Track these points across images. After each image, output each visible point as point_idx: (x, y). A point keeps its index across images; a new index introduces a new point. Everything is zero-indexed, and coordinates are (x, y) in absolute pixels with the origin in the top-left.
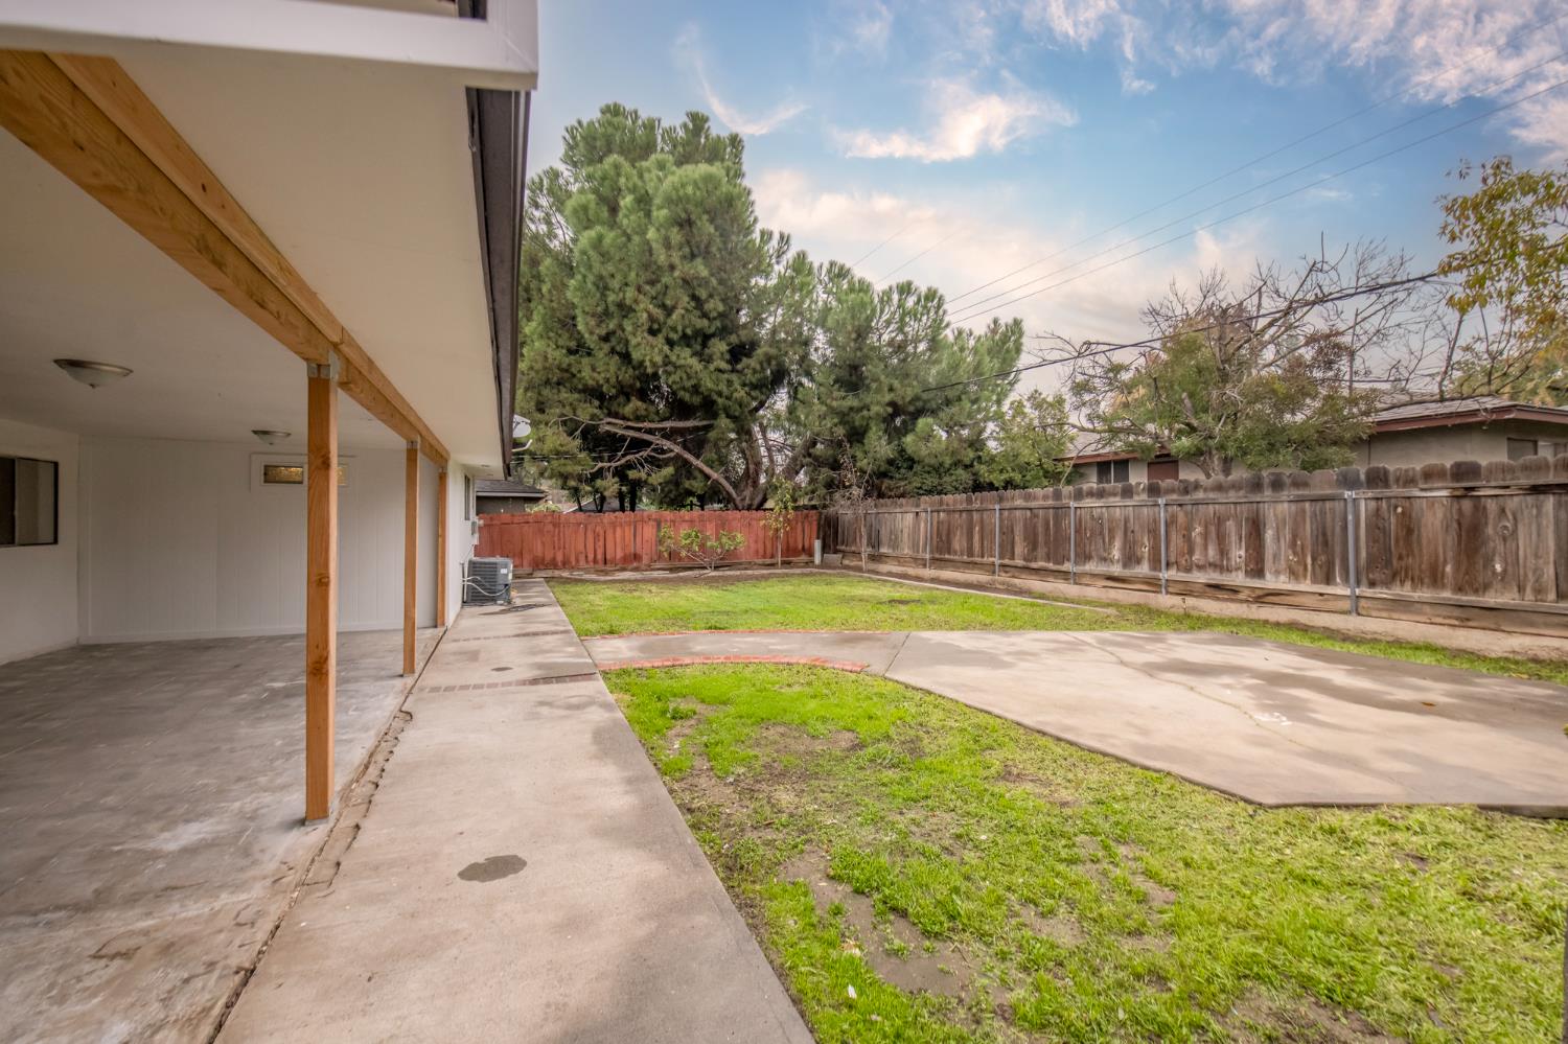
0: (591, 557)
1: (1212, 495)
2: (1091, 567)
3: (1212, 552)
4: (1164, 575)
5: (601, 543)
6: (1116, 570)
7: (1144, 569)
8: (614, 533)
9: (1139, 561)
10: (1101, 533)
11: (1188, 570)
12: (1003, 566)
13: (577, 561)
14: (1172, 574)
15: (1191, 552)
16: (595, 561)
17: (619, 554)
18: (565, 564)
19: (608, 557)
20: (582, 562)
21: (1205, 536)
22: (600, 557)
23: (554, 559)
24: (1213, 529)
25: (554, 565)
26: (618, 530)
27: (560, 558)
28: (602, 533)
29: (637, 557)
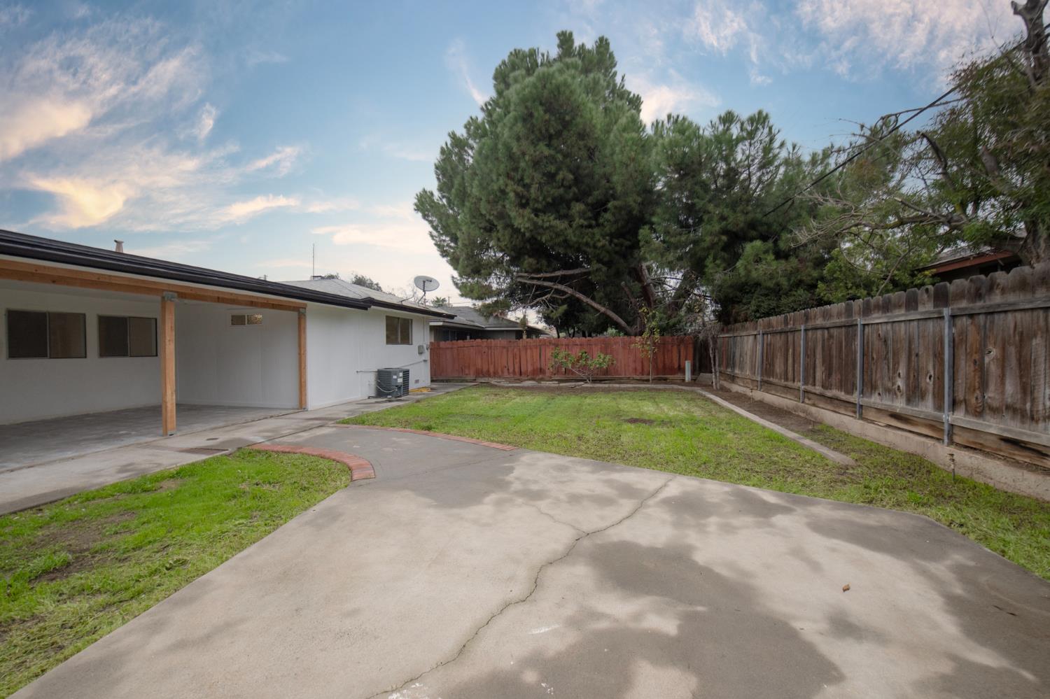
0: (511, 370)
1: (1011, 298)
2: (875, 400)
3: (1011, 388)
4: (948, 417)
5: (518, 360)
6: (900, 405)
7: (926, 408)
8: (526, 352)
9: (923, 396)
10: (886, 358)
11: (979, 413)
12: (806, 392)
13: (502, 372)
14: (959, 417)
15: (984, 385)
16: (514, 372)
17: (530, 369)
18: (495, 374)
19: (522, 370)
20: (506, 374)
21: (1003, 361)
22: (517, 370)
23: (488, 371)
24: (1012, 350)
25: (488, 374)
26: (529, 351)
27: (492, 370)
28: (518, 353)
29: (541, 371)
